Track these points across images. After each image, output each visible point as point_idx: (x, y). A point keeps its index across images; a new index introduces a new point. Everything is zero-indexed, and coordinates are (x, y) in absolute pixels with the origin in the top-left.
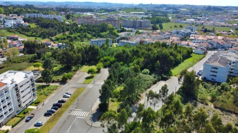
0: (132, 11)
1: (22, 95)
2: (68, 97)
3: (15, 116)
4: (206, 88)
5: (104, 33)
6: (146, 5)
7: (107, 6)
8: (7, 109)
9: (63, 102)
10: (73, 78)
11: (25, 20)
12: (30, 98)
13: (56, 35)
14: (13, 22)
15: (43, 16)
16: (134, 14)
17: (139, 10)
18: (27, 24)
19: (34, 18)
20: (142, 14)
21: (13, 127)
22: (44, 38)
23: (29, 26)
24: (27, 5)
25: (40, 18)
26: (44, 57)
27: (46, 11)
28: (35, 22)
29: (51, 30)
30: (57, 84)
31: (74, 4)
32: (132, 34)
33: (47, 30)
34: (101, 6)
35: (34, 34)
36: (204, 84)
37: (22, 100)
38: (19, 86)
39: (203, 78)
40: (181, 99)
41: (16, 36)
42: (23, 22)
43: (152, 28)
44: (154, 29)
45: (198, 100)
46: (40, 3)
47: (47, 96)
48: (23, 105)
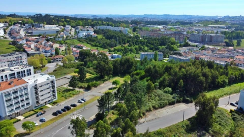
0: (212, 24)
1: (40, 94)
2: (81, 103)
3: (33, 110)
4: (234, 120)
5: (163, 47)
6: (233, 18)
7: (186, 19)
8: (25, 103)
9: (74, 106)
10: (98, 87)
11: (95, 32)
12: (49, 97)
13: (116, 46)
14: (85, 33)
15: (112, 28)
16: (212, 27)
17: (220, 23)
18: (96, 35)
19: (103, 30)
20: (223, 28)
21: (25, 118)
22: (105, 48)
23: (96, 37)
24: (107, 18)
25: (108, 30)
26: (89, 65)
27: (118, 24)
28: (103, 34)
29: (113, 41)
30: (82, 90)
31: (152, 17)
32: (195, 49)
33: (108, 41)
34: (178, 18)
35: (97, 44)
36: (234, 115)
37: (41, 98)
38: (38, 86)
39: (239, 108)
40: (187, 126)
41: (82, 45)
42: (93, 33)
43: (225, 44)
44: (228, 45)
45: (210, 131)
46: (121, 16)
47: (66, 98)
48: (41, 102)
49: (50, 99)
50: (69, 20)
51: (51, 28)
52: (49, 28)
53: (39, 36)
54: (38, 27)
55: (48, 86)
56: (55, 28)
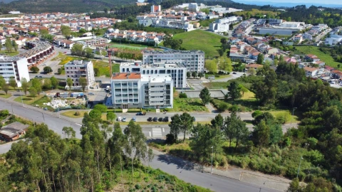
1: (151, 94)
8: (133, 98)
12: (161, 102)
37: (151, 99)
38: (150, 86)
48: (151, 104)
49: (162, 104)
50: (338, 15)
51: (290, 26)
52: (287, 25)
53: (265, 36)
54: (274, 24)
55: (161, 89)
56: (296, 26)
